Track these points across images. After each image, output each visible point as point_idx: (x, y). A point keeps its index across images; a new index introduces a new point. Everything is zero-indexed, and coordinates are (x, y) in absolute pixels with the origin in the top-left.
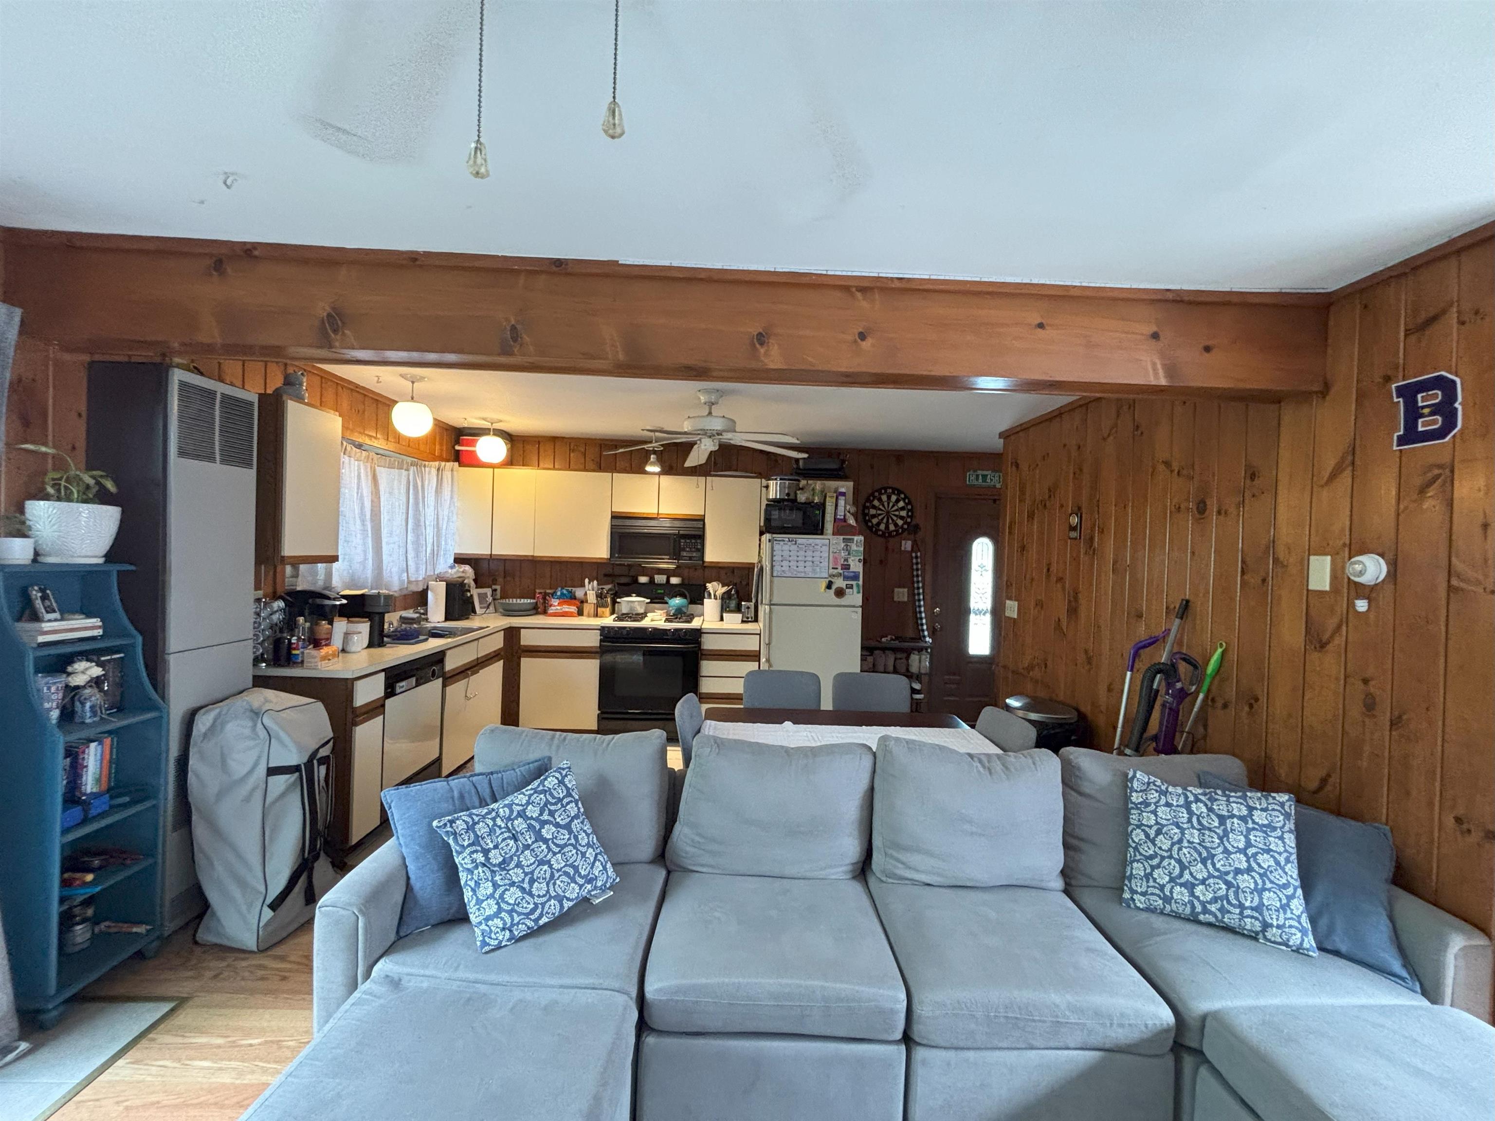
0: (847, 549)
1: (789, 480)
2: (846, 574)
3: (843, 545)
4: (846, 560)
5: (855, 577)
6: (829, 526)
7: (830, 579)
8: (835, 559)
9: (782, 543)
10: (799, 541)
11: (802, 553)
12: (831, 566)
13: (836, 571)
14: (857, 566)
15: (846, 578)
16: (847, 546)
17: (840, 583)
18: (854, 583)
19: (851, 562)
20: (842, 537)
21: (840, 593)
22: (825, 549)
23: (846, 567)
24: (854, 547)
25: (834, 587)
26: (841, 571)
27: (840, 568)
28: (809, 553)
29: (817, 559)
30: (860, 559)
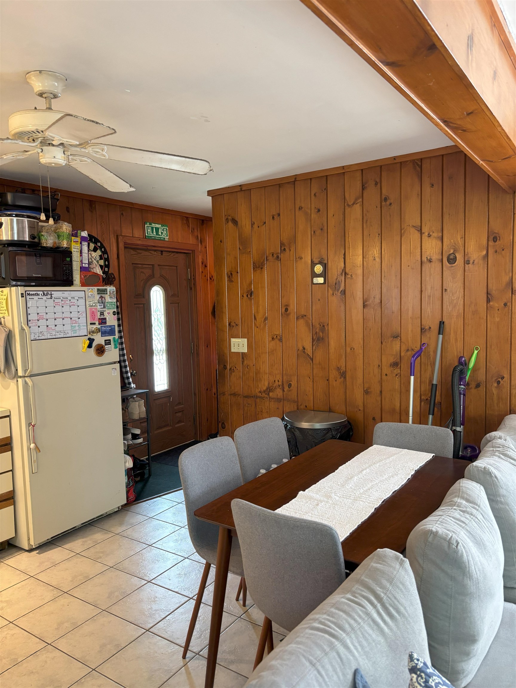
0: (102, 301)
2: (104, 329)
3: (97, 297)
4: (102, 313)
5: (111, 332)
6: (77, 277)
7: (89, 336)
8: (93, 314)
9: (36, 298)
10: (55, 295)
11: (58, 309)
12: (89, 324)
13: (94, 326)
14: (112, 321)
15: (104, 334)
17: (99, 339)
18: (111, 338)
19: (106, 315)
20: (96, 288)
21: (100, 351)
22: (82, 302)
23: (103, 321)
24: (108, 299)
25: (94, 344)
26: (99, 327)
27: (97, 323)
28: (66, 309)
29: (74, 315)
30: (114, 312)
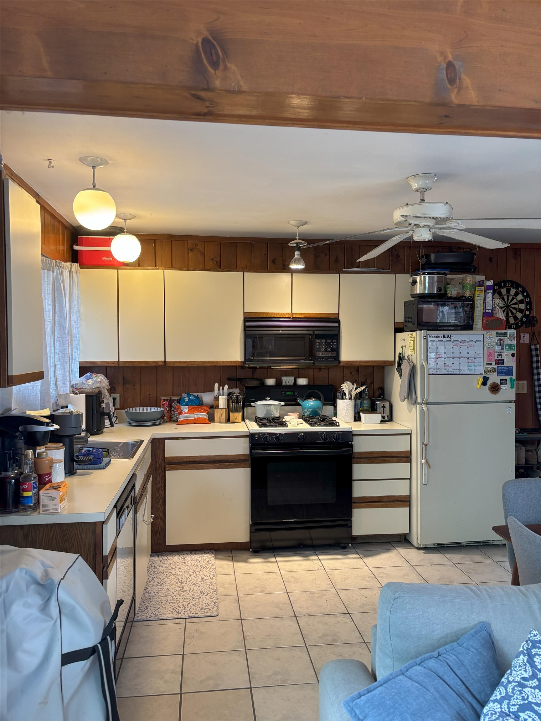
0: (501, 344)
1: (438, 274)
2: (500, 369)
3: (496, 340)
4: (499, 355)
5: (509, 372)
6: (478, 321)
7: (485, 375)
8: (490, 355)
9: (437, 340)
10: (454, 337)
11: (456, 349)
12: (485, 363)
13: (491, 366)
14: (510, 362)
15: (500, 373)
16: (500, 340)
17: (494, 378)
18: (508, 378)
19: (504, 356)
20: (495, 332)
21: (495, 389)
22: (480, 344)
23: (500, 362)
24: (507, 341)
25: (489, 382)
26: (496, 367)
27: (494, 363)
28: (464, 349)
29: (472, 355)
30: (513, 354)
